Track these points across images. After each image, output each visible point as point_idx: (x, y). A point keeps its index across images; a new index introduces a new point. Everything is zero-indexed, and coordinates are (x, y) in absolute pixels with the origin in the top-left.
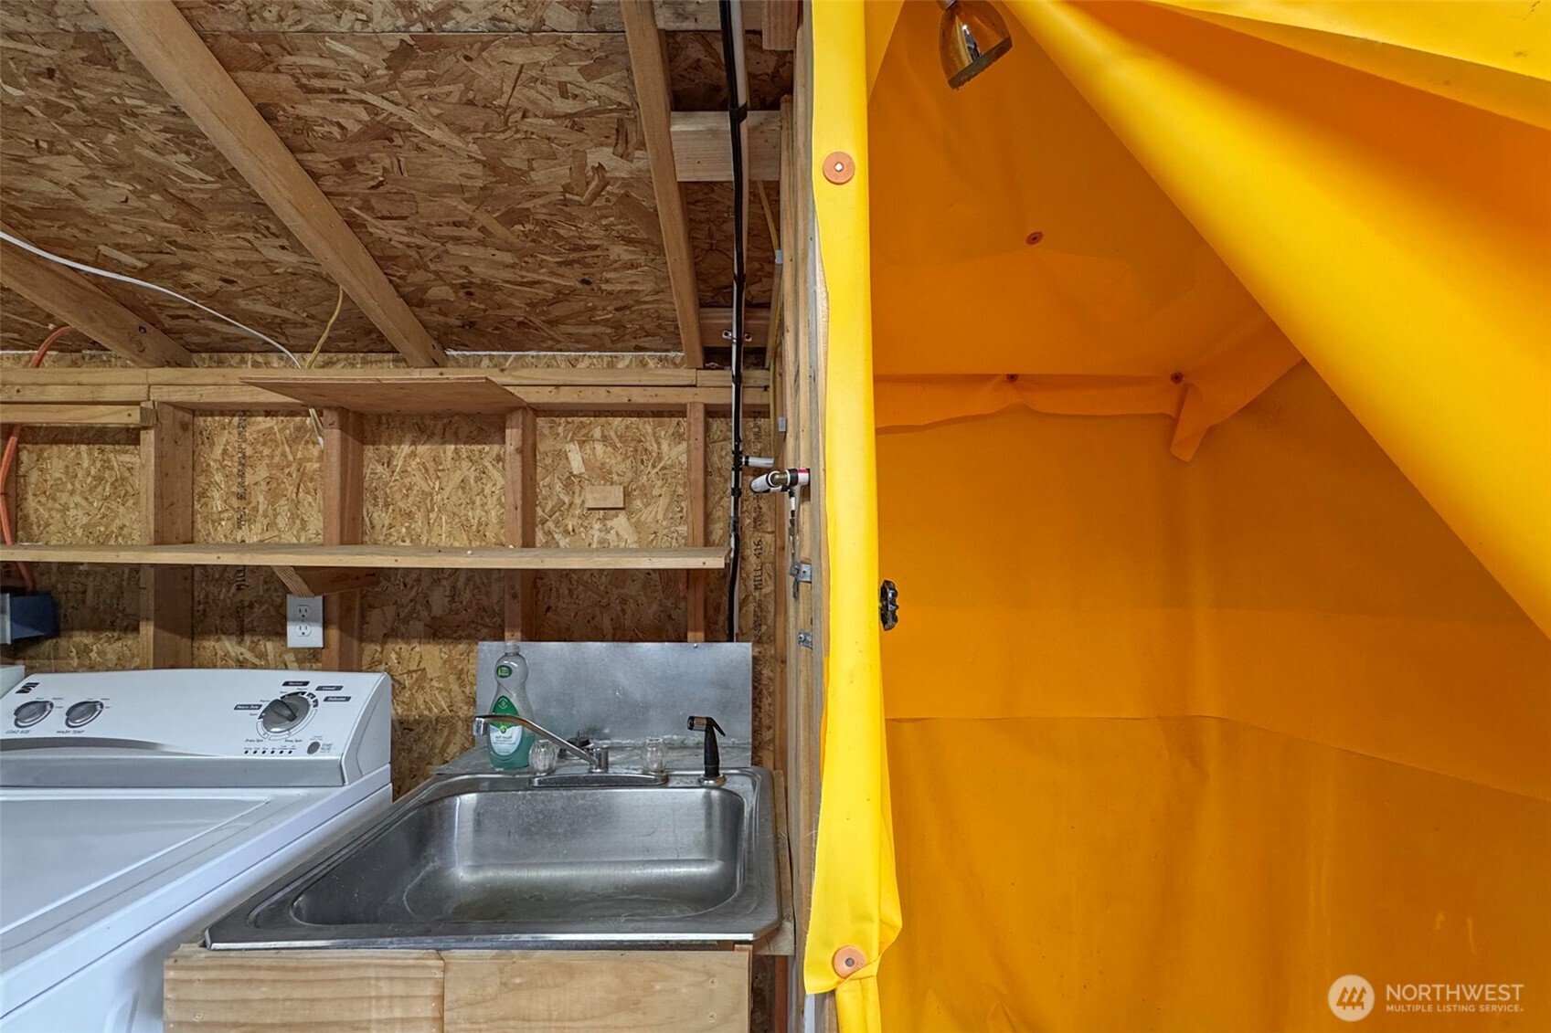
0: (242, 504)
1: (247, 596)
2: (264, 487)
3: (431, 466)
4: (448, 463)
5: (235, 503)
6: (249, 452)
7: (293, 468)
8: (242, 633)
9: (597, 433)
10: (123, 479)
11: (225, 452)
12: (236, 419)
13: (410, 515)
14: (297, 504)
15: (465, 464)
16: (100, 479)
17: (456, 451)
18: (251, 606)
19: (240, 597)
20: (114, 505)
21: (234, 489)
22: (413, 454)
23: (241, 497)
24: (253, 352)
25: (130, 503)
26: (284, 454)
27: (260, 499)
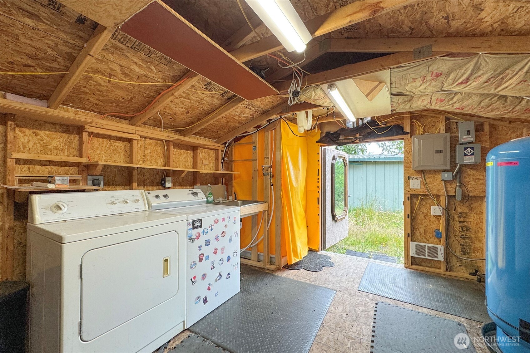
0: (145, 158)
1: (145, 178)
2: (149, 154)
3: (180, 154)
4: (183, 154)
5: (143, 157)
6: (146, 147)
7: (155, 151)
8: (144, 186)
9: (204, 151)
10: (115, 149)
11: (141, 146)
12: (143, 139)
13: (176, 163)
14: (156, 159)
15: (185, 154)
16: (109, 148)
17: (184, 152)
18: (146, 180)
19: (144, 177)
20: (113, 155)
21: (143, 154)
22: (177, 151)
23: (144, 156)
24: (147, 125)
25: (117, 155)
26: (153, 148)
27: (148, 157)
